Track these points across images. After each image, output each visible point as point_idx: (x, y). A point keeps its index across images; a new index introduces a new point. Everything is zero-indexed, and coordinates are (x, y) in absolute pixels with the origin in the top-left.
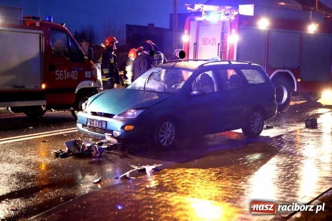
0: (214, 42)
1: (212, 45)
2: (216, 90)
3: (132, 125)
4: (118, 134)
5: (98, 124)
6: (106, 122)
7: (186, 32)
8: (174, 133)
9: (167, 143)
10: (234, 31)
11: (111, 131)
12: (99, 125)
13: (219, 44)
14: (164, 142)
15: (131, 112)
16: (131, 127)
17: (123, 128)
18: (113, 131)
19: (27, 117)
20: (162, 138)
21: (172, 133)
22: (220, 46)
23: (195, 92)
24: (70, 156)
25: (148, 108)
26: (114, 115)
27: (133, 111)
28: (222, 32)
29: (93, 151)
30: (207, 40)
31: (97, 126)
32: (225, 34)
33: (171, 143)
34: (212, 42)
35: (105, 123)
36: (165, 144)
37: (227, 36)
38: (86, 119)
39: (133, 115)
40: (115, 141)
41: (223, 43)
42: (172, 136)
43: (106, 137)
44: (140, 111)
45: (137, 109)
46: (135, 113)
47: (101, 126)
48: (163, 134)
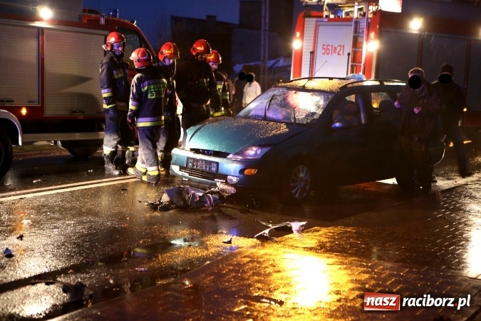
0: (342, 51)
1: (339, 54)
2: (363, 121)
3: (255, 168)
4: (235, 180)
5: (204, 166)
6: (218, 163)
7: (298, 34)
8: (309, 180)
9: (300, 194)
10: (372, 35)
11: (224, 177)
12: (206, 167)
13: (349, 54)
14: (296, 193)
15: (252, 150)
16: (253, 171)
17: (242, 171)
18: (227, 176)
19: (72, 156)
20: (294, 188)
21: (306, 180)
22: (350, 57)
23: (337, 125)
24: (172, 209)
25: (275, 145)
26: (229, 154)
27: (255, 149)
28: (354, 36)
29: (206, 202)
30: (330, 48)
31: (204, 168)
32: (360, 40)
33: (305, 194)
34: (337, 51)
35: (215, 165)
36: (297, 196)
37: (362, 43)
38: (186, 158)
39: (256, 154)
40: (232, 190)
41: (355, 53)
42: (306, 185)
43: (218, 184)
44: (266, 150)
45: (260, 146)
46: (259, 152)
47: (210, 168)
48: (296, 181)
